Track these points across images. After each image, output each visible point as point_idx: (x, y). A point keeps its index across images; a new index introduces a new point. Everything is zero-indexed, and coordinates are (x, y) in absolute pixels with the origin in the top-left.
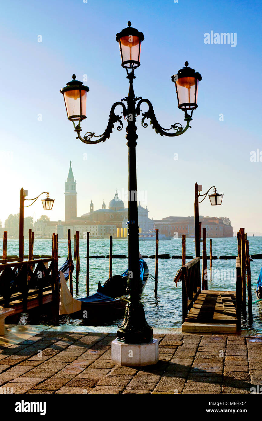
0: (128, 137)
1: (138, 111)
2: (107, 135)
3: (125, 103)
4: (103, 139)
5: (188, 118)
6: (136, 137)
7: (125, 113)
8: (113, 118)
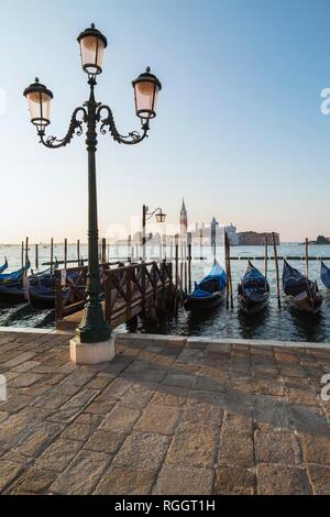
0: (87, 142)
1: (98, 117)
2: (67, 140)
3: (86, 108)
4: (64, 144)
5: (146, 127)
6: (96, 143)
7: (86, 118)
8: (75, 124)
